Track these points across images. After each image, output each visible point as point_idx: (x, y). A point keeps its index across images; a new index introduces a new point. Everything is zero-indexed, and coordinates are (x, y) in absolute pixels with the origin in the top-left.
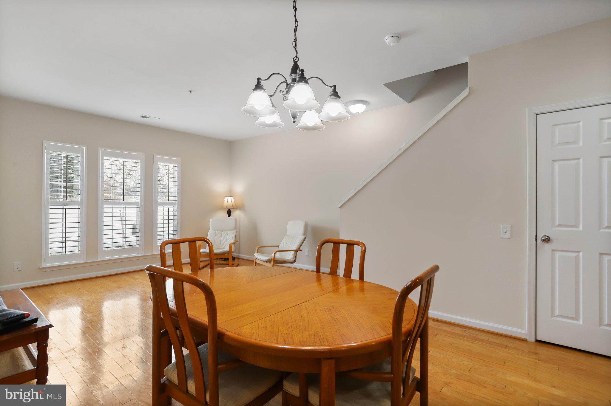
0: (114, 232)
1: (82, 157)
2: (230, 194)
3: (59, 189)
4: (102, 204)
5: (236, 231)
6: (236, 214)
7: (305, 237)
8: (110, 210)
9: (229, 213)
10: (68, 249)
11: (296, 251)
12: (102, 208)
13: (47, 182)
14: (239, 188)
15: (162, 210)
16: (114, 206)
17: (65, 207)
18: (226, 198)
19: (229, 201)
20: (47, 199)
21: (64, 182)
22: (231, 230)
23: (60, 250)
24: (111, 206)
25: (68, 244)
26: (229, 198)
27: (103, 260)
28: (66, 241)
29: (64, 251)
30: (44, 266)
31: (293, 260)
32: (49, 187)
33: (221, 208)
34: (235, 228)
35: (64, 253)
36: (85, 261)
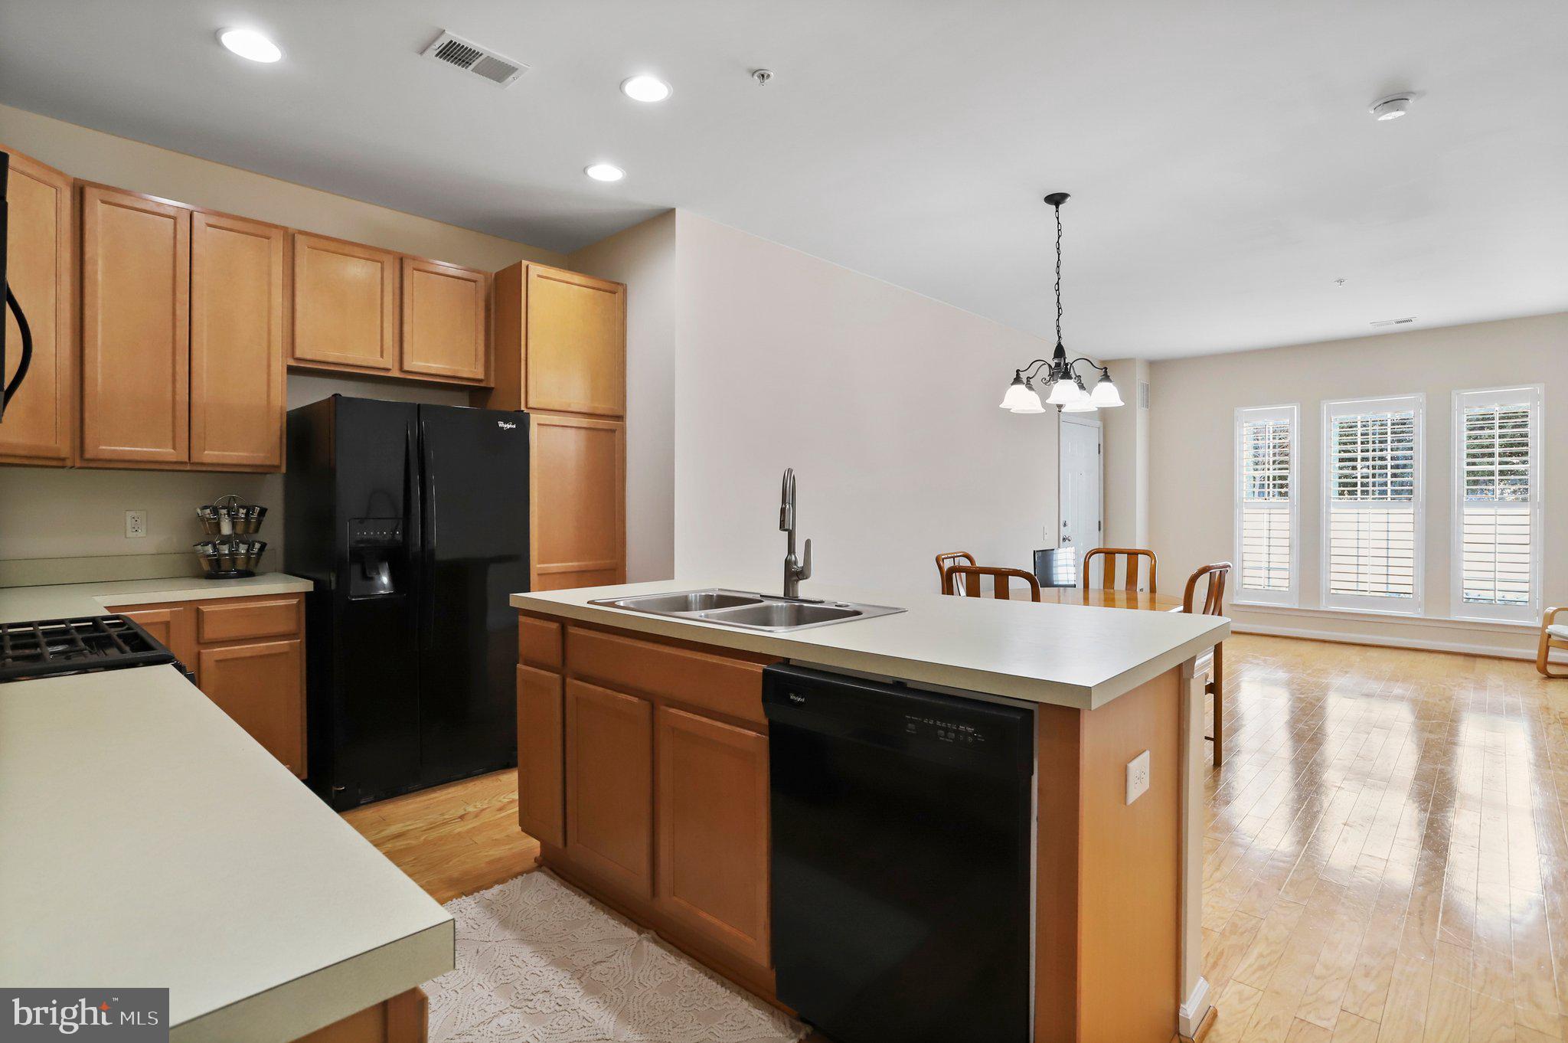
4: (1329, 506)
12: (1329, 514)
13: (1242, 472)
20: (1241, 498)
28: (1268, 567)
30: (1235, 603)
32: (1245, 479)
36: (1296, 607)
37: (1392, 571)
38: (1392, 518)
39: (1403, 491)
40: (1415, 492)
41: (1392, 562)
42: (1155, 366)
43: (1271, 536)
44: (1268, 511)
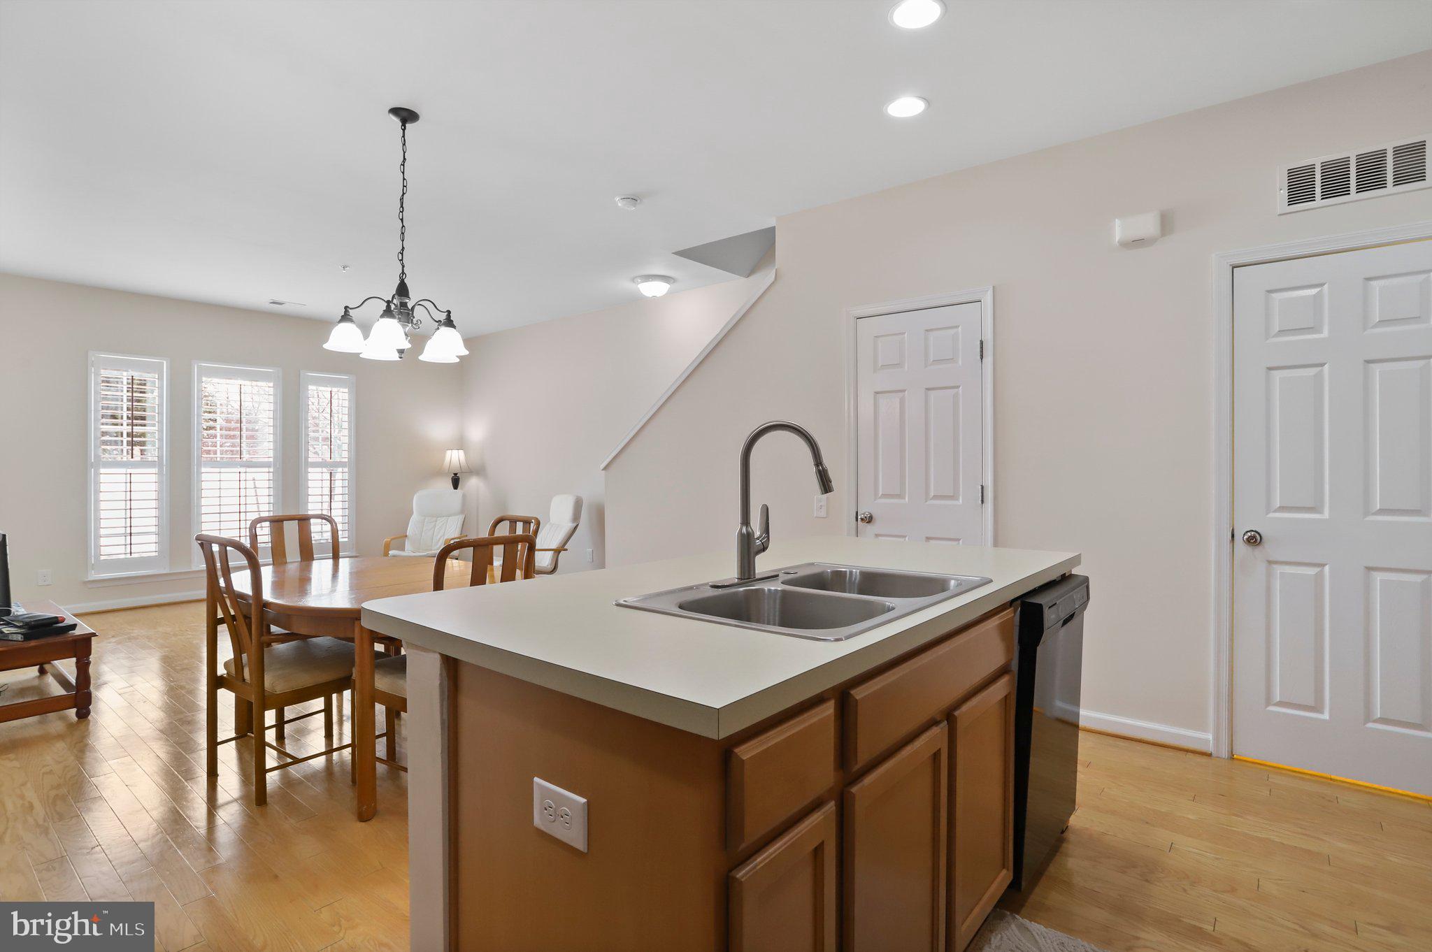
0: (224, 517)
1: (160, 378)
2: (461, 444)
3: (119, 439)
4: (199, 466)
5: (464, 516)
6: (472, 484)
7: (575, 525)
8: (217, 477)
9: (456, 483)
10: (134, 549)
11: (557, 552)
12: (199, 473)
13: (98, 426)
14: (477, 432)
15: (319, 476)
16: (223, 470)
17: (129, 471)
18: (449, 453)
19: (455, 457)
20: (97, 456)
21: (128, 425)
22: (455, 514)
23: (121, 550)
24: (218, 470)
25: (135, 539)
26: (455, 452)
27: (200, 569)
28: (131, 534)
29: (129, 551)
30: (91, 578)
31: (550, 568)
32: (99, 434)
33: (438, 473)
34: (462, 512)
35: (128, 556)
36: (167, 571)
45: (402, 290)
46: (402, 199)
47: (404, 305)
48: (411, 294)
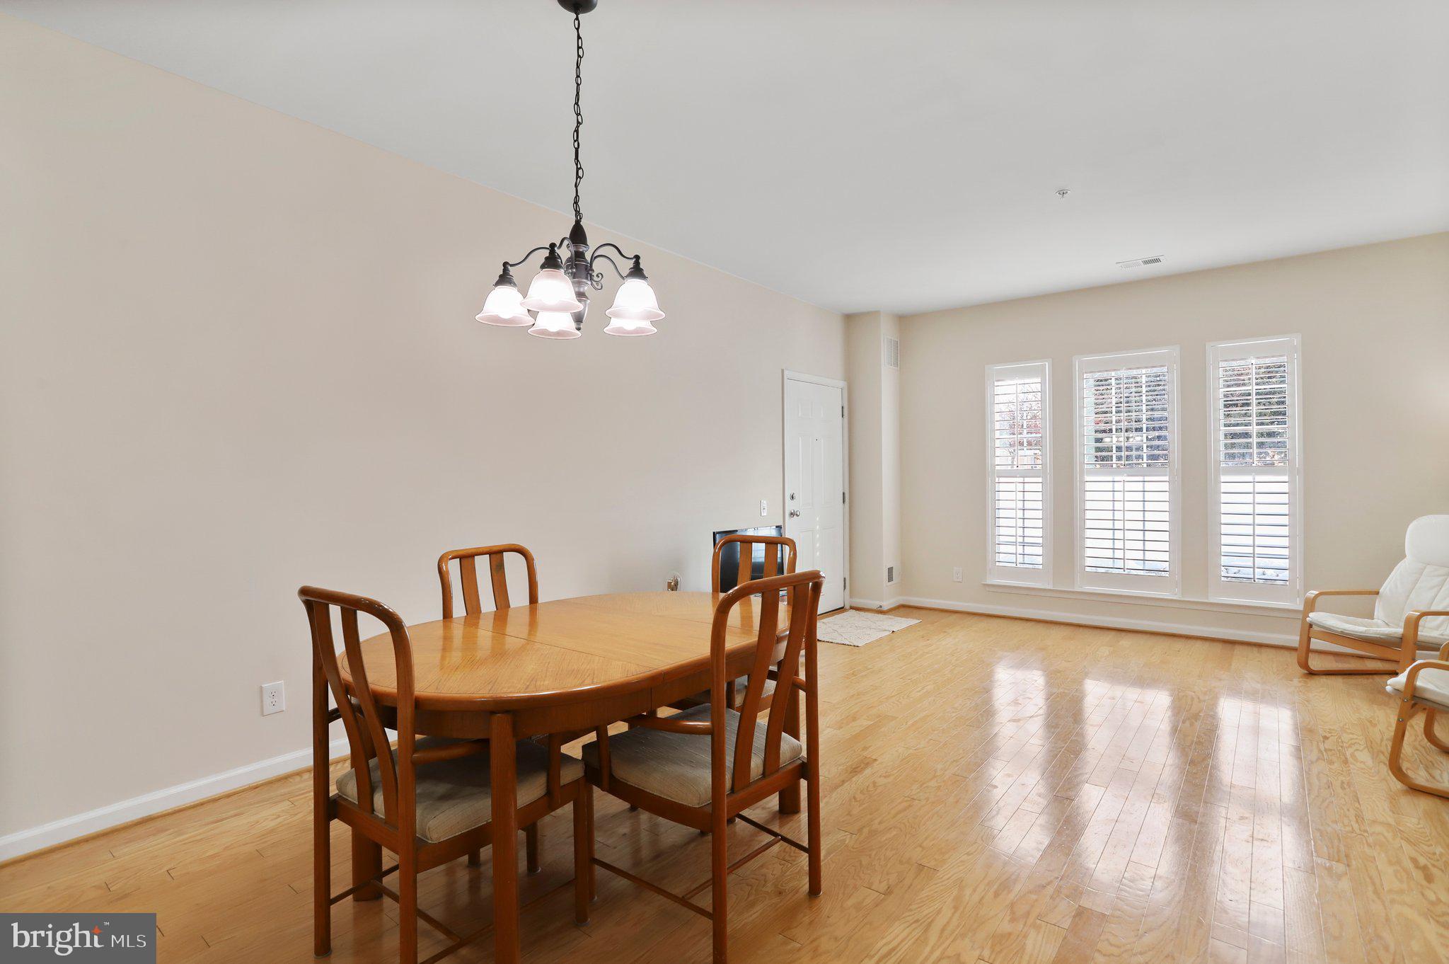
1: (1043, 382)
4: (1082, 474)
20: (992, 466)
28: (1022, 542)
30: (989, 582)
35: (1019, 566)
36: (1050, 587)
37: (1149, 546)
38: (1148, 486)
39: (1157, 456)
40: (1171, 456)
41: (1149, 536)
42: (906, 321)
43: (1026, 507)
44: (1021, 480)
45: (578, 235)
46: (577, 131)
47: (579, 255)
48: (589, 241)
